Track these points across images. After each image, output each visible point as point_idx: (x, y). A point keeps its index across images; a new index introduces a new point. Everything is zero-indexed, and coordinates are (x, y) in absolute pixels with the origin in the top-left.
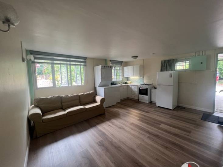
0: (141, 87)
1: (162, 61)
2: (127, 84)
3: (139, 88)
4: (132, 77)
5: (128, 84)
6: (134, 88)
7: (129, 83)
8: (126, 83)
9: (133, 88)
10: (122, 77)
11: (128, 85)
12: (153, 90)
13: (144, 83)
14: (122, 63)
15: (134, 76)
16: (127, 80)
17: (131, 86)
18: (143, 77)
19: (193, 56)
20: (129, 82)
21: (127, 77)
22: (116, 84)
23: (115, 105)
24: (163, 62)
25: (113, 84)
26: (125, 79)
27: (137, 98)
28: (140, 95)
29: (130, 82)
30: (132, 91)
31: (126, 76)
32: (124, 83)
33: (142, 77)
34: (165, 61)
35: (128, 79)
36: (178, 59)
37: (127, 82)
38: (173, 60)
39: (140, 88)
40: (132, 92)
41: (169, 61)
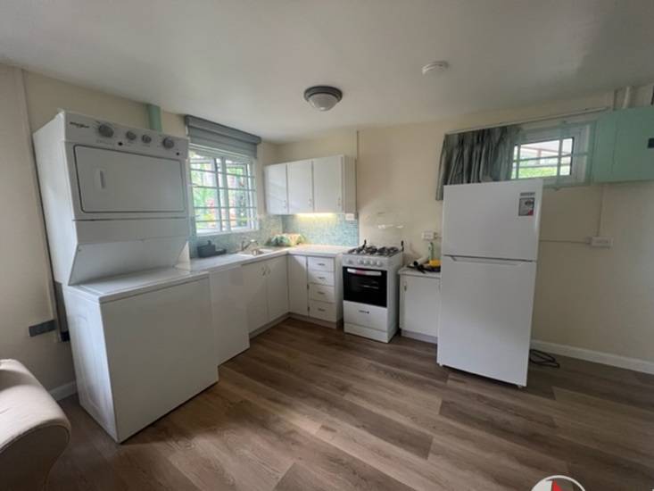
0: (350, 262)
1: (447, 137)
2: (285, 250)
3: (345, 269)
4: (304, 217)
5: (288, 246)
6: (320, 268)
7: (293, 243)
8: (279, 244)
9: (314, 267)
10: (258, 216)
11: (288, 255)
12: (411, 279)
13: (361, 244)
14: (255, 144)
15: (314, 211)
16: (285, 230)
17: (302, 260)
18: (357, 216)
19: (608, 108)
20: (291, 238)
21: (284, 212)
22: (224, 252)
23: (208, 390)
24: (456, 141)
25: (204, 250)
26: (273, 221)
27: (333, 318)
28: (345, 302)
29: (297, 236)
30: (310, 284)
31: (277, 208)
32: (269, 244)
33: (350, 217)
34: (462, 138)
35: (286, 221)
36: (525, 128)
37: (284, 235)
38: (504, 130)
39: (349, 270)
40: (308, 287)
41: (483, 136)
